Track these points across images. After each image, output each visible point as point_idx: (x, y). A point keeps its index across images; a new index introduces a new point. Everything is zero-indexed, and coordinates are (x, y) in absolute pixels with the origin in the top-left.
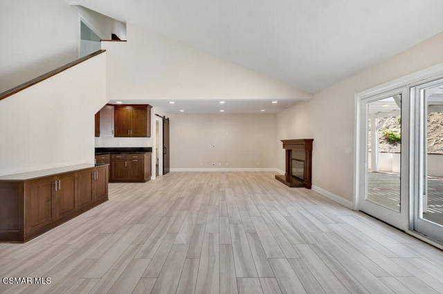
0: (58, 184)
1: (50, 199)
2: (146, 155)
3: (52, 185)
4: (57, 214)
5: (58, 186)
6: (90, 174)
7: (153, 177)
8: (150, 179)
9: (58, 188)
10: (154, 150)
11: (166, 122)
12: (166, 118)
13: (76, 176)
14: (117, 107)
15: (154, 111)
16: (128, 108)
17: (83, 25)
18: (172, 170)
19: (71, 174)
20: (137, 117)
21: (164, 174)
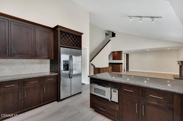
2: (121, 65)
6: (108, 68)
7: (123, 72)
10: (123, 64)
12: (127, 54)
14: (113, 52)
15: (123, 53)
16: (116, 52)
17: (106, 33)
18: (129, 70)
20: (118, 55)
21: (126, 71)
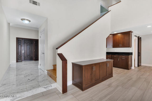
0: (94, 67)
1: (91, 74)
2: (130, 56)
3: (92, 68)
4: (94, 81)
5: (94, 69)
6: (106, 64)
7: (133, 68)
8: (131, 68)
9: (94, 70)
11: (139, 39)
12: (140, 37)
13: (101, 64)
14: (114, 35)
19: (99, 64)
20: (124, 38)
21: (138, 66)
